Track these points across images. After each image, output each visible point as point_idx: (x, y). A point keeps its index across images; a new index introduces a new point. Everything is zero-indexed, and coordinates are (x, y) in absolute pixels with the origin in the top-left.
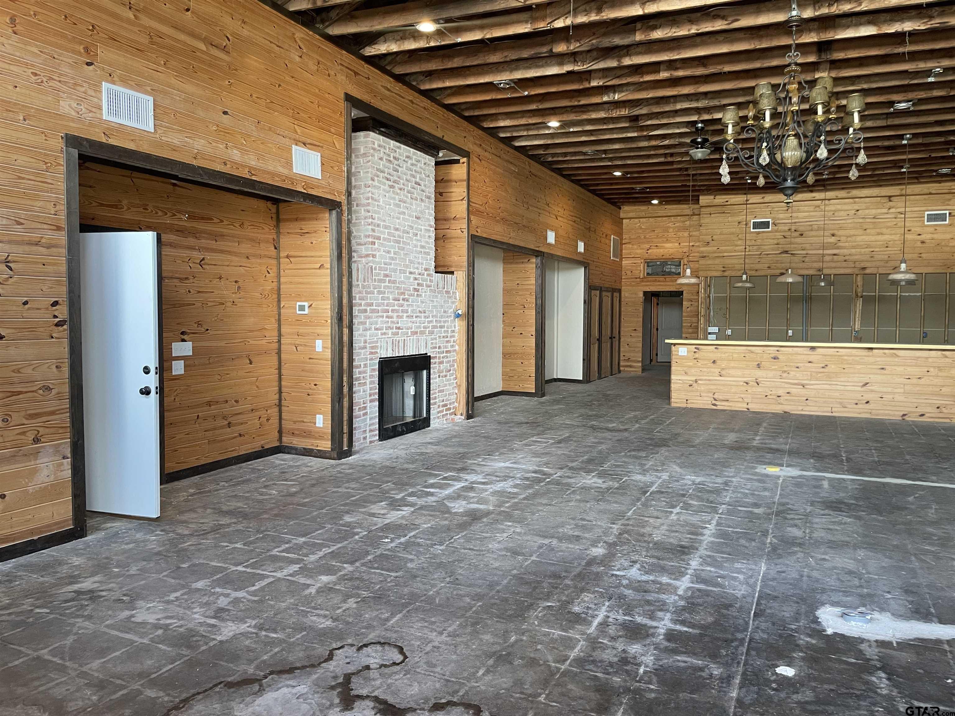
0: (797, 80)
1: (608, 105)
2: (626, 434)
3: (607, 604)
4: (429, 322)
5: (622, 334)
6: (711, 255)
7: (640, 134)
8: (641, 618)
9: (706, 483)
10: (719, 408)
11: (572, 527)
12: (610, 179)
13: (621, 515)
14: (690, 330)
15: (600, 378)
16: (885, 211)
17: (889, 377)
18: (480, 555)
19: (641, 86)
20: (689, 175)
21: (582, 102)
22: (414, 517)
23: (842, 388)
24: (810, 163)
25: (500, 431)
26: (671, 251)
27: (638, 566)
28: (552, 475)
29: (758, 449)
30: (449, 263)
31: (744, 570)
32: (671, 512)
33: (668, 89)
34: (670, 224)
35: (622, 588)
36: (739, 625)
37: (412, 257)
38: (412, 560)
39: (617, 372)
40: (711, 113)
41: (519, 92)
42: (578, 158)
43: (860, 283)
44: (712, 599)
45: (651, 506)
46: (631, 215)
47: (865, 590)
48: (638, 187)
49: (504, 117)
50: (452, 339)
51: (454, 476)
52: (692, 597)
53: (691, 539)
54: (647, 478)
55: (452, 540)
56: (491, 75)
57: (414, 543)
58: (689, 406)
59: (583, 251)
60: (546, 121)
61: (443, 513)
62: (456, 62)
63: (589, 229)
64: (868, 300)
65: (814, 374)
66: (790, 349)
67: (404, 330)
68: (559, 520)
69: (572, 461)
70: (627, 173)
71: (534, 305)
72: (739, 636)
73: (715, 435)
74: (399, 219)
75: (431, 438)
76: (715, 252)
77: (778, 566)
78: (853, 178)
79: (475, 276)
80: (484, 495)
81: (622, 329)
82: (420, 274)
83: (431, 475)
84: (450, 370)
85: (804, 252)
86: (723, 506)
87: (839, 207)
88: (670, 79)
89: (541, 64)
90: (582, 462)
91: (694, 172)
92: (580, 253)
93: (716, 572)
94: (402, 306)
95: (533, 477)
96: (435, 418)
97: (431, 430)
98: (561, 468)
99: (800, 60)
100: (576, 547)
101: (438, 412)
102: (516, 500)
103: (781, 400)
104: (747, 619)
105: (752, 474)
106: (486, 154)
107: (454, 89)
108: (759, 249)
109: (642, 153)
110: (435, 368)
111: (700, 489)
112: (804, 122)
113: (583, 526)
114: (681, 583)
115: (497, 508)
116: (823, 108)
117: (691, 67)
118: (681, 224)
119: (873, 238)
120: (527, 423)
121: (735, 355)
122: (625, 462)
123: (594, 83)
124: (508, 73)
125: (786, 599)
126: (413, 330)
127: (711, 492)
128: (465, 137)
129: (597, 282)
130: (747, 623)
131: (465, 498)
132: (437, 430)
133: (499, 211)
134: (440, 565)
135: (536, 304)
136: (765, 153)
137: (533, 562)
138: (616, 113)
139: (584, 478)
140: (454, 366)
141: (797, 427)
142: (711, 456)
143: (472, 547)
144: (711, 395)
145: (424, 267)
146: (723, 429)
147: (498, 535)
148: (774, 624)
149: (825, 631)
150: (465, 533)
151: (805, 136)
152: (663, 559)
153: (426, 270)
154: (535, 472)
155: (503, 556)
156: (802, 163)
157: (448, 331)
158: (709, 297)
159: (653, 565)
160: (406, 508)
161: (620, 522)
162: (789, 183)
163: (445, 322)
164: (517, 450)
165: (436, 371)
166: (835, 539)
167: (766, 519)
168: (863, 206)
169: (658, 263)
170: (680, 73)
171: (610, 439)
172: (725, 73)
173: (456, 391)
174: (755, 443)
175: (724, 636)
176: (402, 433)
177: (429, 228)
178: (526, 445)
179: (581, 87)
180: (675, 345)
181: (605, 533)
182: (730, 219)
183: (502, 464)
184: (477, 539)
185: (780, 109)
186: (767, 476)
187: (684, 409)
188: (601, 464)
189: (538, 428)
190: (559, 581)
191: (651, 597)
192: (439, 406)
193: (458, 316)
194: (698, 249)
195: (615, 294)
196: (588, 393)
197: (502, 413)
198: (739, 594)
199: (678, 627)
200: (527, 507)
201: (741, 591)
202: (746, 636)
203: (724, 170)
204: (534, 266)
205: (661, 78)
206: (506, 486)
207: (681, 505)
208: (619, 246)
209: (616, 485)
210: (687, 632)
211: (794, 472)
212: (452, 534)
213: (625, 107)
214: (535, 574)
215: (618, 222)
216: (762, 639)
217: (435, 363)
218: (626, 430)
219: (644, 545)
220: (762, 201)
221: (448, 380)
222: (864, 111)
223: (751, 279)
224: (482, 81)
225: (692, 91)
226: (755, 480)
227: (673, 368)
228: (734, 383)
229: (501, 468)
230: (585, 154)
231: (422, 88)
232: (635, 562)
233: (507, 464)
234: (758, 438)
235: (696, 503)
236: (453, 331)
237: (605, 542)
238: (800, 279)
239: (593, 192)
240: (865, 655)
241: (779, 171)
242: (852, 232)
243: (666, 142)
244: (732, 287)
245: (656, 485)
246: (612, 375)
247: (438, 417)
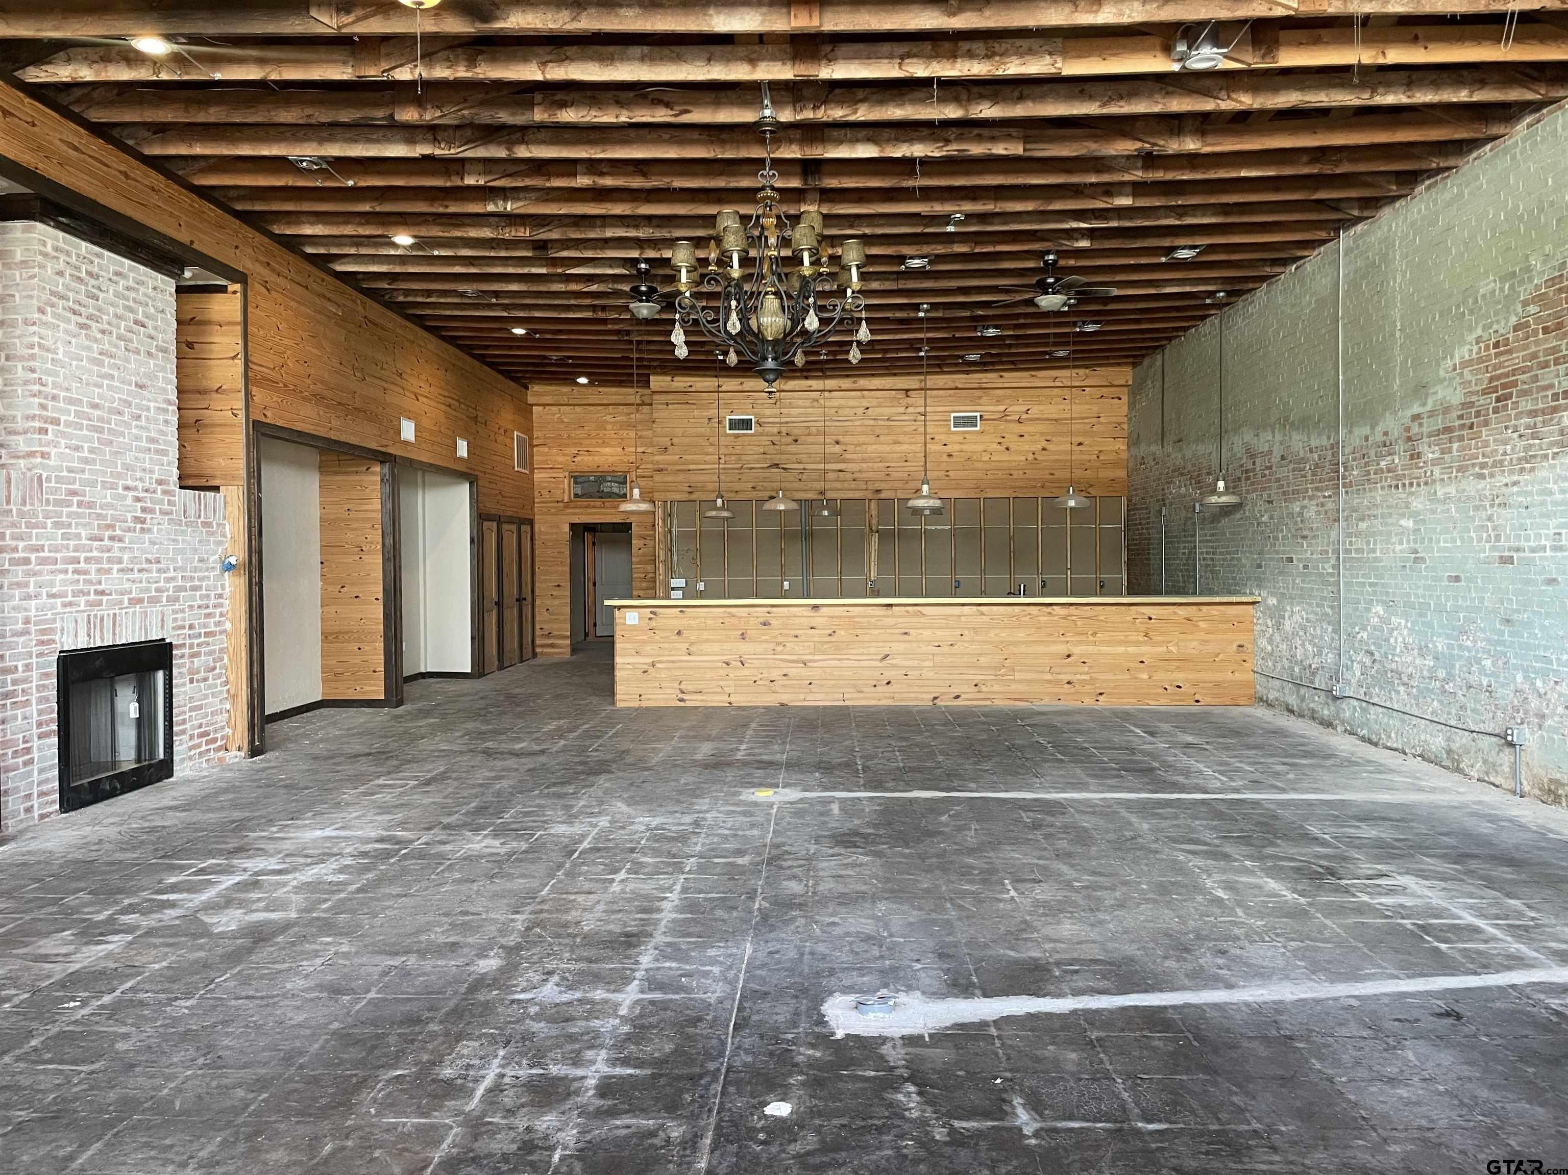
0: (774, 212)
1: (497, 219)
2: (543, 759)
3: (501, 1053)
4: (168, 580)
5: (537, 592)
6: (670, 468)
7: (551, 271)
8: (559, 1066)
9: (667, 826)
10: (689, 704)
11: (446, 927)
12: (507, 339)
13: (531, 895)
14: (644, 585)
15: (501, 667)
16: (902, 410)
17: (914, 645)
18: (268, 1005)
19: (548, 194)
20: (631, 342)
21: (452, 209)
22: (133, 953)
23: (856, 664)
24: (797, 335)
25: (317, 772)
26: (611, 460)
27: (556, 978)
28: (411, 842)
29: (745, 764)
30: (209, 471)
31: (721, 959)
32: (613, 880)
33: (592, 205)
34: (607, 416)
35: (527, 1021)
36: (712, 1047)
37: (128, 458)
38: (125, 1036)
39: (530, 654)
40: (659, 250)
41: (339, 181)
42: (449, 300)
43: (874, 513)
44: (673, 1014)
45: (580, 874)
46: (548, 399)
47: (887, 962)
48: (554, 355)
49: (312, 219)
50: (218, 611)
51: (220, 865)
52: (641, 1016)
53: (641, 920)
54: (577, 829)
55: (212, 986)
56: (283, 145)
57: (132, 1001)
58: (644, 704)
59: (465, 455)
60: (390, 234)
61: (195, 936)
62: (213, 114)
63: (475, 419)
64: (885, 537)
65: (818, 645)
66: (786, 609)
67: (114, 596)
68: (421, 919)
69: (450, 815)
70: (536, 331)
71: (379, 547)
72: (712, 1066)
73: (681, 748)
74: (100, 386)
75: (175, 799)
76: (675, 464)
77: (769, 945)
78: (854, 362)
79: (263, 496)
80: (280, 893)
81: (537, 584)
82: (147, 491)
83: (172, 868)
84: (214, 668)
85: (801, 466)
86: (692, 860)
87: (842, 402)
88: (594, 189)
89: (374, 137)
90: (468, 813)
91: (639, 338)
92: (461, 459)
93: (678, 969)
94: (109, 551)
95: (376, 850)
96: (183, 760)
97: (175, 783)
98: (429, 829)
99: (778, 185)
100: (452, 963)
101: (190, 748)
102: (342, 895)
103: (776, 686)
104: (723, 1037)
105: (733, 805)
106: (280, 280)
107: (212, 161)
108: (740, 460)
109: (556, 302)
110: (181, 666)
111: (658, 836)
112: (786, 275)
113: (464, 924)
114: (624, 996)
115: (304, 915)
116: (810, 257)
117: (625, 174)
118: (624, 418)
119: (887, 448)
120: (369, 754)
121: (709, 622)
122: (539, 806)
123: (470, 181)
124: (315, 145)
125: (780, 993)
126: (133, 595)
127: (673, 839)
128: (237, 247)
129: (492, 507)
130: (723, 1044)
131: (241, 904)
132: (187, 782)
133: (308, 381)
134: (186, 1036)
135: (384, 545)
136: (734, 316)
137: (370, 1002)
138: (509, 233)
139: (469, 841)
140: (222, 659)
141: (798, 726)
142: (677, 781)
143: (251, 993)
144: (676, 685)
145: (156, 476)
146: (695, 737)
147: (305, 963)
148: (762, 1037)
149: (833, 1034)
150: (238, 969)
151: (789, 297)
152: (596, 961)
153: (160, 482)
154: (381, 840)
155: (312, 1000)
156: (786, 335)
157: (208, 596)
158: (670, 532)
159: (581, 973)
160: (116, 938)
161: (529, 908)
162: (770, 364)
163: (201, 579)
164: (348, 804)
165: (184, 670)
166: (847, 891)
167: (753, 873)
168: (874, 402)
169: (592, 478)
170: (608, 182)
171: (517, 770)
172: (675, 189)
173: (228, 707)
174: (739, 756)
175: (689, 1071)
176: (112, 794)
177: (165, 406)
178: (365, 794)
179: (448, 184)
180: (619, 608)
181: (502, 932)
182: (696, 413)
183: (318, 833)
184: (262, 977)
185: (753, 253)
186: (756, 804)
187: (636, 709)
188: (499, 814)
189: (389, 763)
190: (417, 1029)
191: (574, 1028)
192: (192, 737)
193: (230, 567)
194: (651, 458)
195: (523, 528)
196: (481, 695)
197: (321, 741)
198: (712, 998)
199: (619, 1071)
200: (362, 904)
201: (715, 992)
202: (722, 1064)
203: (678, 337)
204: (379, 478)
205: (579, 186)
206: (324, 871)
207: (628, 866)
208: (528, 447)
209: (524, 846)
210: (631, 1075)
211: (793, 794)
212: (213, 974)
213: (524, 225)
214: (374, 1023)
215: (525, 410)
216: (745, 1065)
217: (182, 656)
218: (543, 752)
219: (567, 941)
220: (740, 388)
221: (210, 687)
222: (864, 266)
223: (729, 504)
224: (265, 152)
225: (628, 212)
226: (739, 813)
227: (618, 646)
228: (708, 664)
229: (314, 840)
230: (462, 295)
231: (148, 151)
232: (550, 973)
233: (328, 832)
234: (743, 747)
235: (650, 860)
236: (220, 596)
237: (502, 947)
238: (794, 506)
239: (481, 359)
240: (887, 1061)
241: (756, 345)
242: (862, 439)
243: (594, 288)
244: (703, 517)
245: (589, 839)
246: (522, 661)
247: (190, 758)
